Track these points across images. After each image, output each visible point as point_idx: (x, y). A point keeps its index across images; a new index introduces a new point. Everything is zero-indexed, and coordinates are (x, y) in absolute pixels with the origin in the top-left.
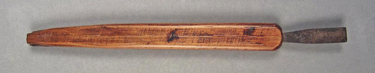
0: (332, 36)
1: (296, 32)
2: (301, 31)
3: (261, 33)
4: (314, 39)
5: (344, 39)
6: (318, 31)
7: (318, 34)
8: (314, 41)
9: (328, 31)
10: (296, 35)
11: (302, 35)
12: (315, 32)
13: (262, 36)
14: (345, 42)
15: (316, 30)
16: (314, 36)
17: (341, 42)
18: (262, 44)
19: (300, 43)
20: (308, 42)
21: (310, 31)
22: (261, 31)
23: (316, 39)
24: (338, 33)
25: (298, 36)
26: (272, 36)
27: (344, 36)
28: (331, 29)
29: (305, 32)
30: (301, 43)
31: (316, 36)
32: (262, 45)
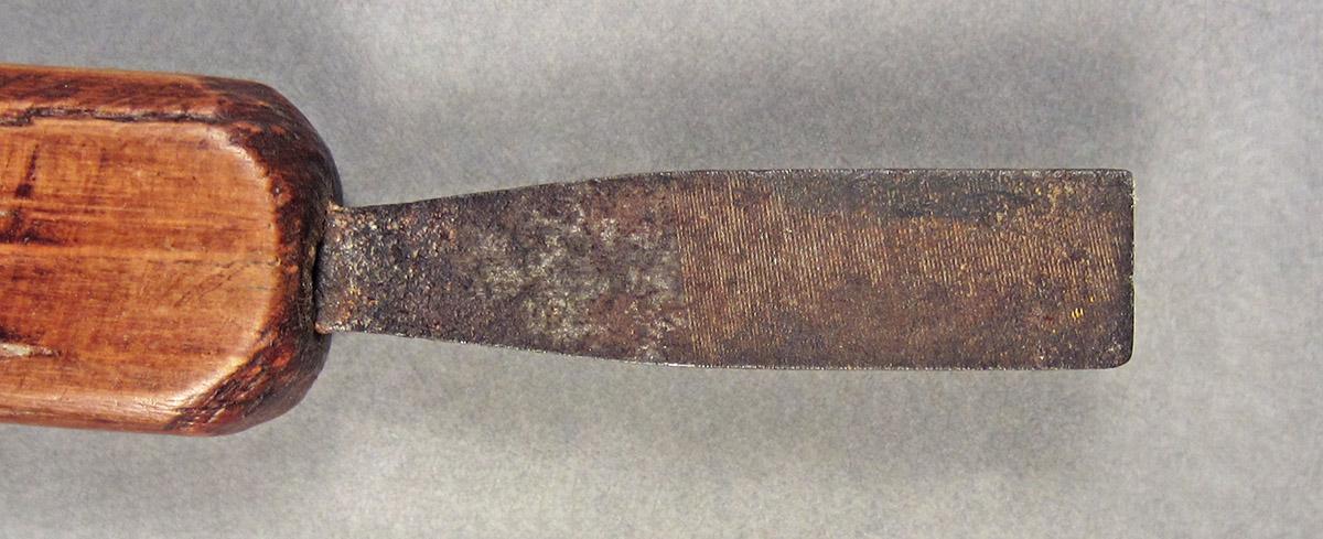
0: (945, 277)
1: (487, 208)
2: (551, 197)
3: (24, 191)
4: (708, 302)
5: (1088, 322)
6: (774, 211)
7: (777, 239)
8: (718, 337)
9: (905, 214)
10: (491, 244)
11: (565, 241)
12: (736, 218)
13: (33, 237)
14: (1111, 363)
15: (751, 192)
16: (721, 269)
17: (1048, 365)
18: (29, 339)
19: (527, 343)
20: (641, 336)
21: (676, 200)
22: (17, 174)
23: (738, 304)
24: (1031, 247)
25: (522, 253)
26: (156, 238)
27: (1101, 285)
28: (941, 182)
29: (607, 213)
30: (544, 344)
31: (744, 268)
32: (22, 350)
